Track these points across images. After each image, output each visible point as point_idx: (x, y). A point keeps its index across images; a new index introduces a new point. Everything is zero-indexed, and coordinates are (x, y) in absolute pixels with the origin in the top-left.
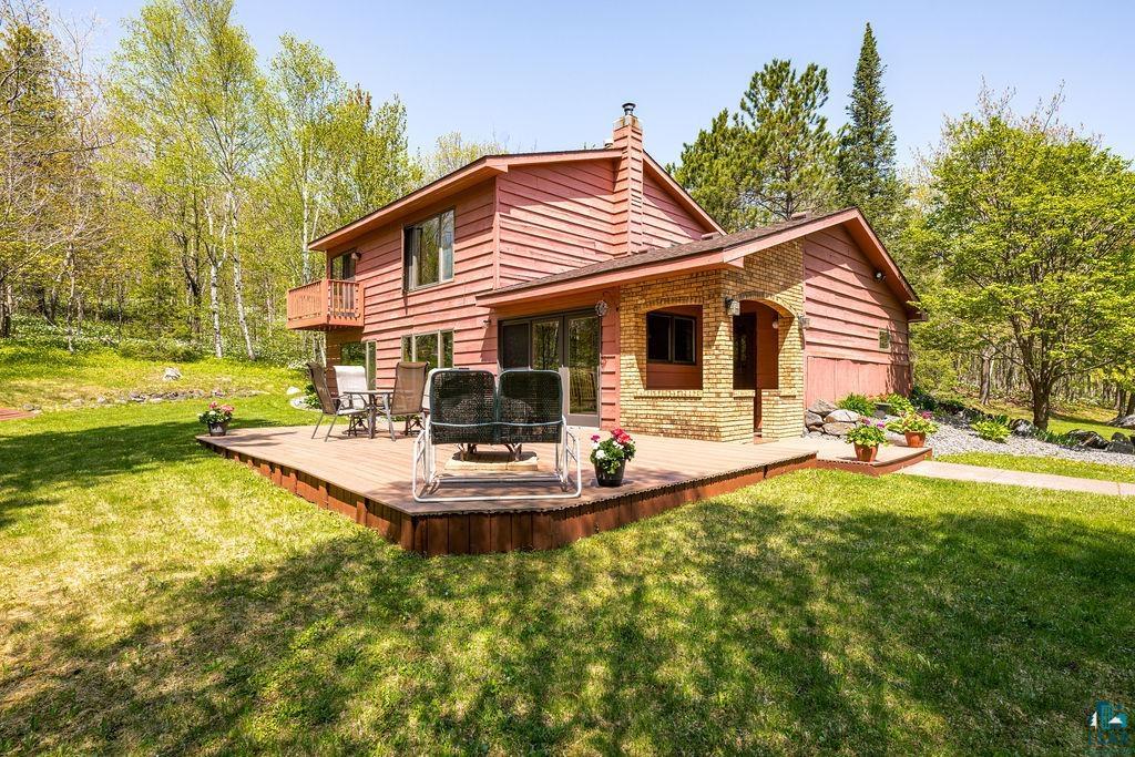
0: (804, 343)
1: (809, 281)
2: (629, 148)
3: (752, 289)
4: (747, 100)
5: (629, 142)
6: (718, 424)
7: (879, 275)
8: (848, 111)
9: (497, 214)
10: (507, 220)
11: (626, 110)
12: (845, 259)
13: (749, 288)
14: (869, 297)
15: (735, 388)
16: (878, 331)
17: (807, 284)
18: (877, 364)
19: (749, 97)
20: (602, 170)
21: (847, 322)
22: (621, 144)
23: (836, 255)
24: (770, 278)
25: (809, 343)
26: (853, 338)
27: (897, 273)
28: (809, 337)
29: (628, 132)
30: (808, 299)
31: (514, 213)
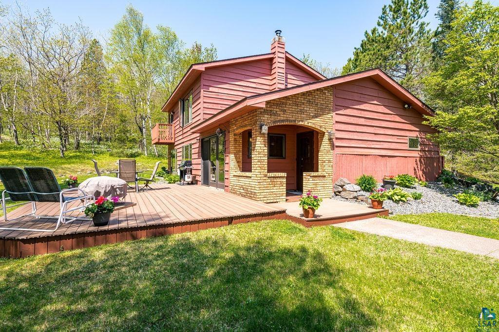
0: (333, 147)
1: (337, 112)
2: (277, 52)
3: (285, 118)
4: (380, 20)
5: (277, 49)
6: (255, 191)
7: (406, 106)
8: (437, 16)
9: (202, 90)
10: (207, 93)
11: (277, 34)
12: (374, 98)
13: (282, 118)
14: (398, 119)
15: (269, 171)
16: (408, 138)
17: (336, 114)
18: (406, 157)
19: (381, 18)
20: (264, 64)
21: (375, 134)
22: (273, 51)
23: (366, 96)
24: (302, 112)
25: (337, 147)
26: (382, 143)
27: (420, 104)
28: (337, 143)
29: (276, 44)
30: (336, 122)
31: (211, 89)
